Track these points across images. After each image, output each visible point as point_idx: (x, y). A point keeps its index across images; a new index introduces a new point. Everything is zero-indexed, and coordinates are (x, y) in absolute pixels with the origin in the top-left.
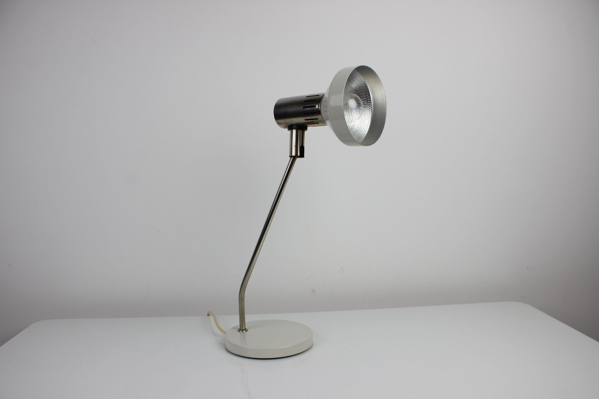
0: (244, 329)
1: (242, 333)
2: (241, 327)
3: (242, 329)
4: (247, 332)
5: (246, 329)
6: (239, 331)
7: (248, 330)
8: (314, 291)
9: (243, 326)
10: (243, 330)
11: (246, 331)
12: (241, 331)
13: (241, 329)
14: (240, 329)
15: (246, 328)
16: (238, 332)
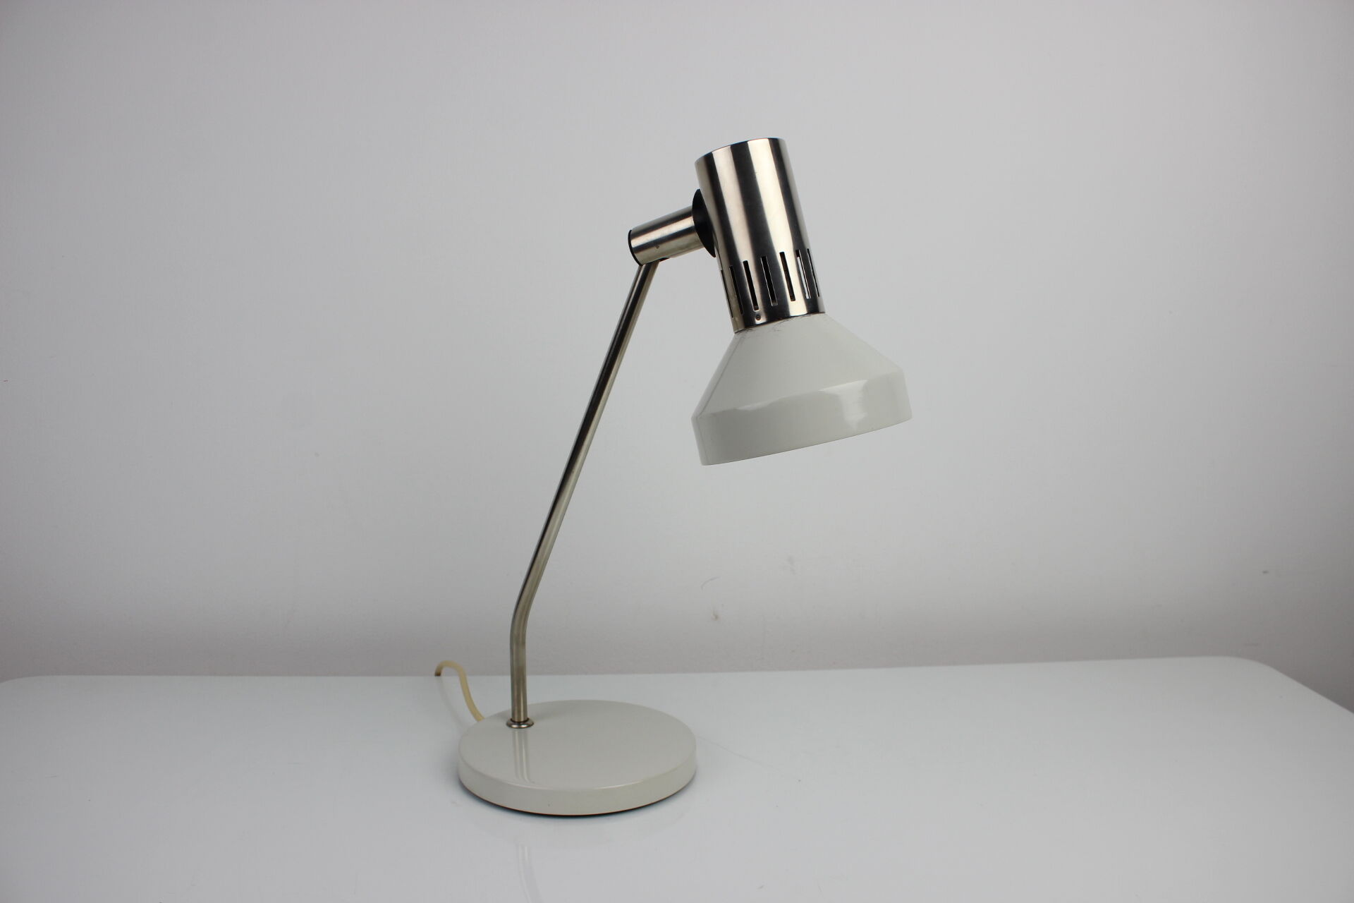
0: (522, 720)
1: (517, 731)
2: (516, 711)
3: (519, 720)
4: (529, 728)
5: (528, 719)
6: (509, 725)
7: (533, 724)
8: (717, 617)
9: (519, 712)
10: (519, 723)
11: (529, 726)
12: (515, 726)
13: (516, 720)
14: (513, 721)
15: (529, 716)
16: (507, 728)
